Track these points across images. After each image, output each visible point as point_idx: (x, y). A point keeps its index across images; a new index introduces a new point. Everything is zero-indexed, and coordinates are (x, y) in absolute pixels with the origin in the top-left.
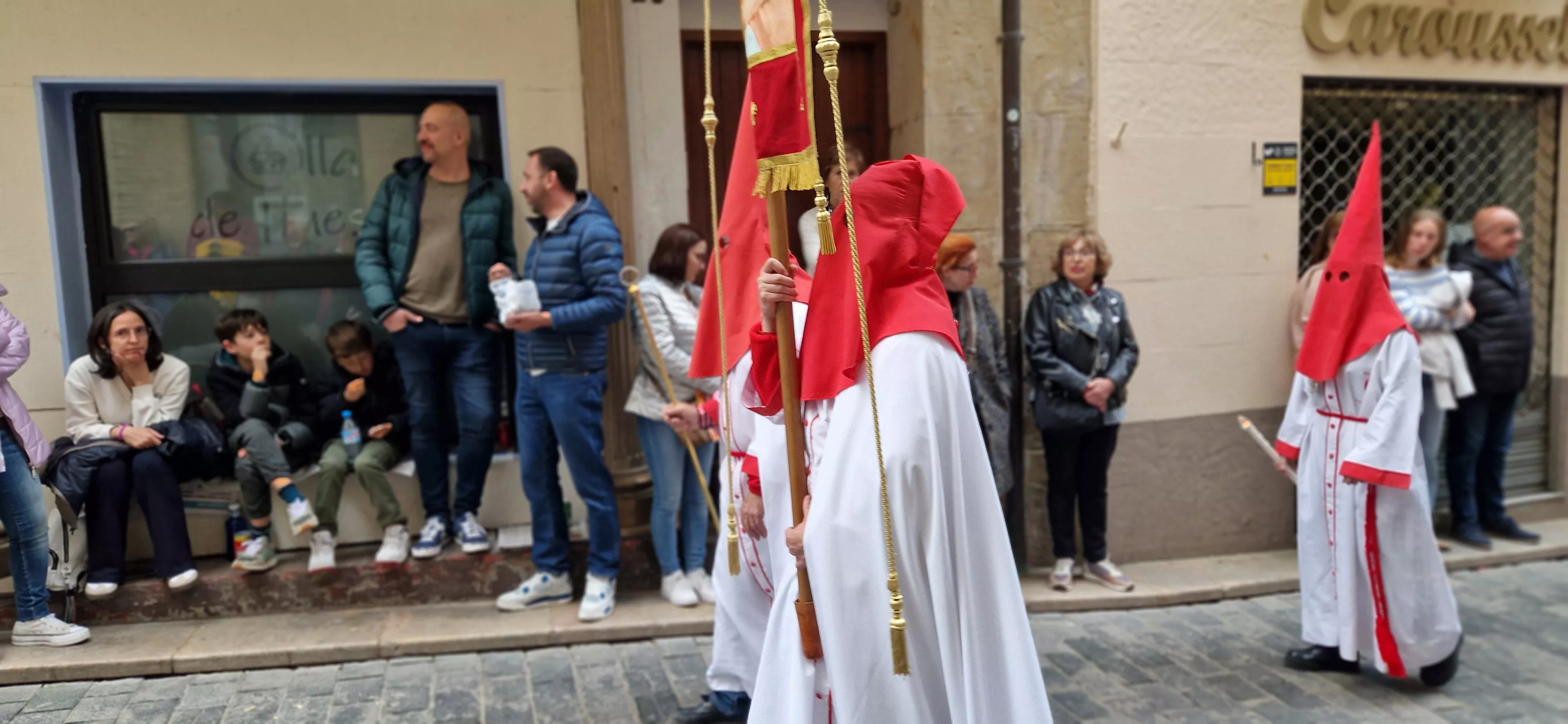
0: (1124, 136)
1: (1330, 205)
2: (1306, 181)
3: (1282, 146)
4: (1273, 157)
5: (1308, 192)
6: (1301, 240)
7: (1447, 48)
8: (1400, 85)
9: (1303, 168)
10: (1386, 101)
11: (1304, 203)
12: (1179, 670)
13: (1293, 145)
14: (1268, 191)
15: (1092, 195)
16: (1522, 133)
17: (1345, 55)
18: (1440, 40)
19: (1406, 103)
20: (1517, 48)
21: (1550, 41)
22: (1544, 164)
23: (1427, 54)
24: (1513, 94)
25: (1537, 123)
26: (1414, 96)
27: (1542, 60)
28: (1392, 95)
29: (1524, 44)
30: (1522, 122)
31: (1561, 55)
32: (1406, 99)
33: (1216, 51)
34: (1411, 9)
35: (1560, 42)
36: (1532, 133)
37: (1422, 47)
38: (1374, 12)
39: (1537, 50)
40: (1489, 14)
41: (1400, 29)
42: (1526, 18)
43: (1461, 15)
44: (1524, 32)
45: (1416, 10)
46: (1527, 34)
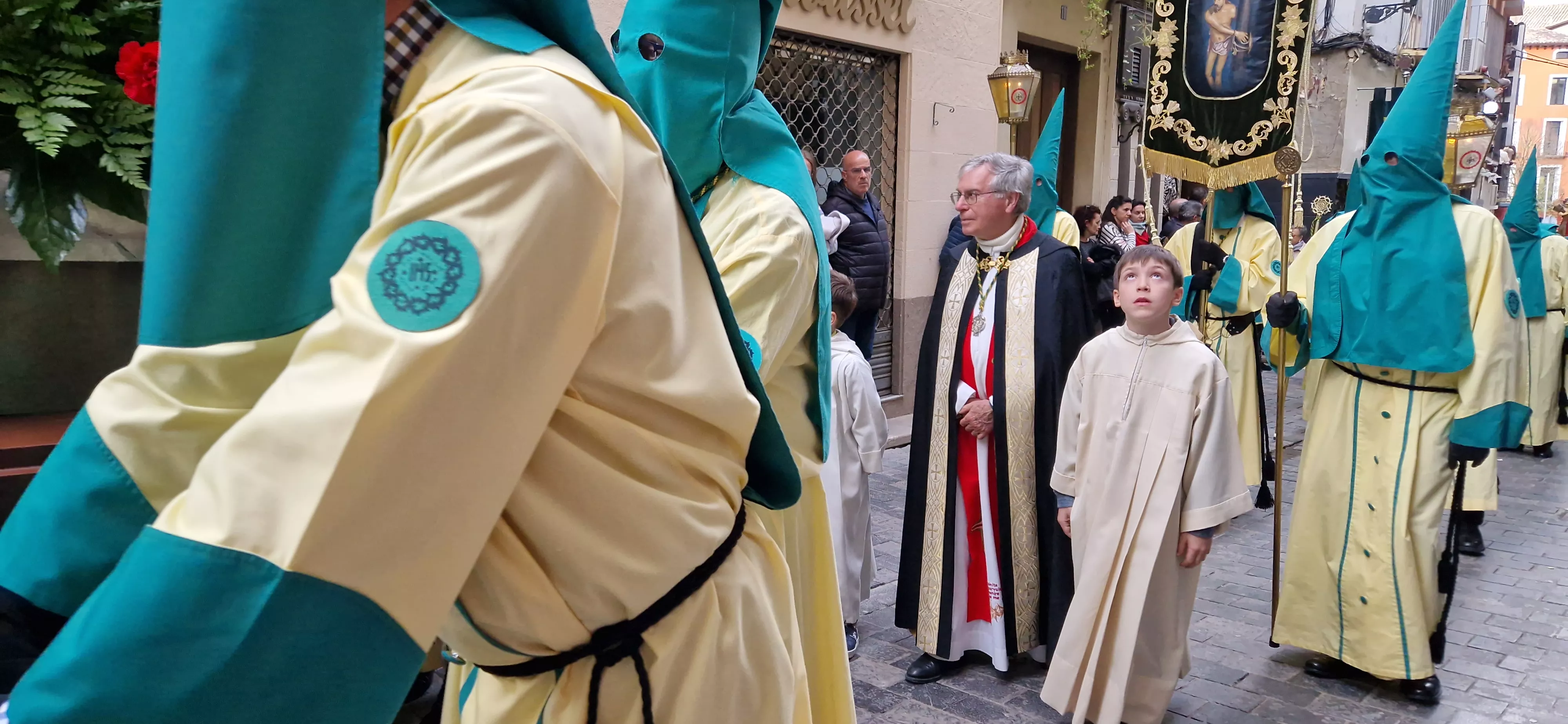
7: (818, 5)
16: (872, 92)
19: (788, 53)
20: (869, 15)
21: (892, 13)
22: (888, 119)
23: (804, 9)
24: (866, 56)
25: (883, 84)
26: (794, 47)
27: (886, 28)
28: (779, 44)
29: (874, 11)
30: (873, 82)
31: (900, 25)
32: (788, 49)
35: (899, 15)
36: (879, 92)
37: (800, 2)
39: (883, 19)
44: (874, 2)
46: (876, 4)
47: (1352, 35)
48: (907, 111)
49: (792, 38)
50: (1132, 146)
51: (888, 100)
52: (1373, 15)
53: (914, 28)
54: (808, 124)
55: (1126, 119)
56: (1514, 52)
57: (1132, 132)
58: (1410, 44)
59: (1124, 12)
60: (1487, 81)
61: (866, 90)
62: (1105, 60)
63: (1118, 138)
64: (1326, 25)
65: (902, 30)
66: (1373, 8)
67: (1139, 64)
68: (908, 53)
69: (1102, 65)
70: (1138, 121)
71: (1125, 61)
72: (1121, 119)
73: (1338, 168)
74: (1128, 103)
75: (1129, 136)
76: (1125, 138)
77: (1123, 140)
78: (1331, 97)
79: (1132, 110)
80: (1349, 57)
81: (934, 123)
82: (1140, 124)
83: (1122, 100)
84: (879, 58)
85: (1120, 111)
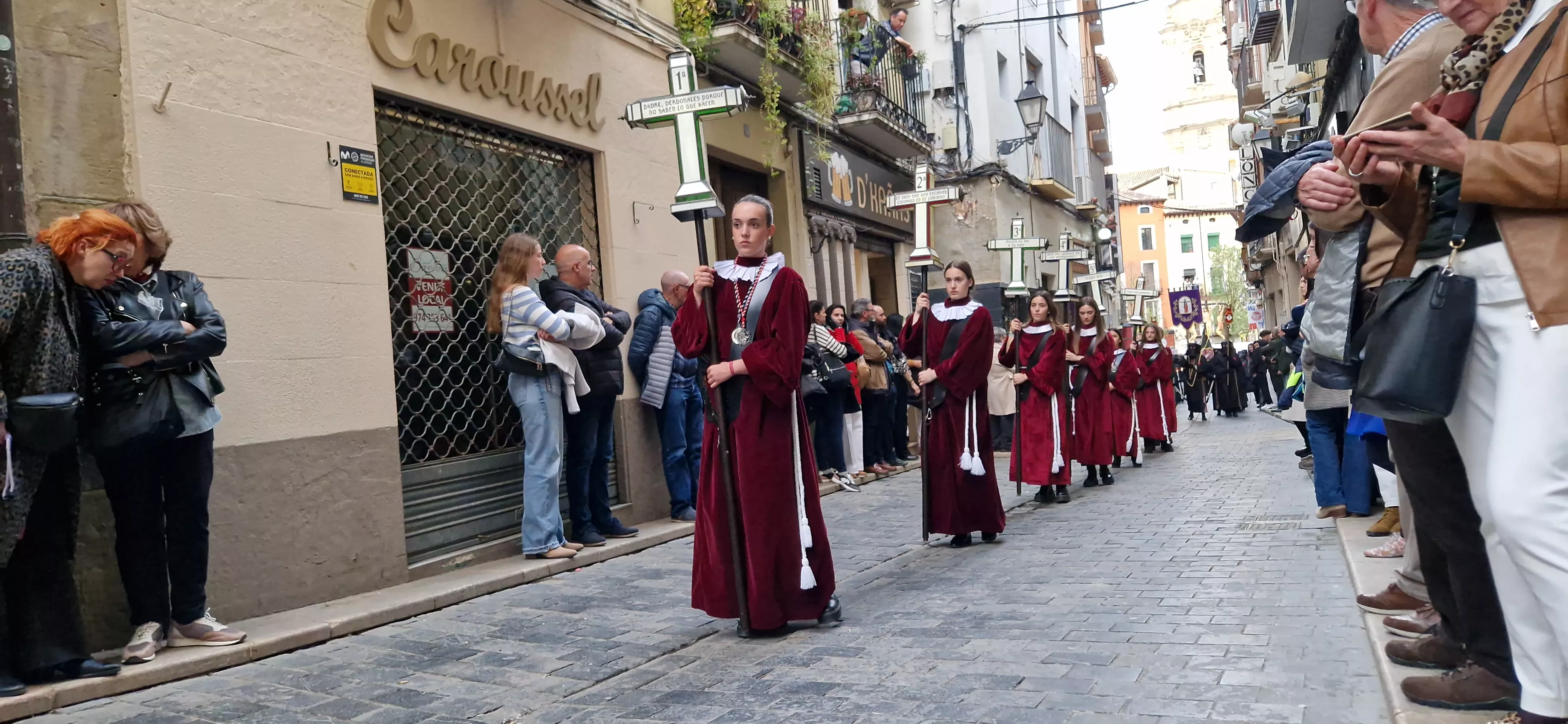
0: (166, 100)
1: (414, 225)
2: (388, 196)
3: (359, 151)
4: (349, 161)
5: (391, 209)
6: (389, 257)
7: (501, 93)
8: (467, 122)
9: (382, 181)
10: (456, 135)
11: (387, 219)
12: (275, 711)
13: (372, 153)
14: (348, 196)
15: (130, 166)
16: (567, 188)
17: (412, 74)
18: (495, 85)
20: (556, 109)
21: (579, 110)
22: (588, 217)
23: (486, 96)
24: (557, 153)
25: (578, 181)
26: (479, 136)
27: (576, 125)
28: (461, 132)
29: (561, 106)
30: (567, 178)
32: (473, 139)
33: (277, 36)
34: (467, 50)
35: (587, 112)
36: (576, 189)
37: (480, 88)
38: (435, 42)
39: (571, 115)
40: (532, 73)
41: (459, 65)
42: (560, 86)
43: (509, 67)
44: (560, 97)
45: (471, 52)
46: (563, 99)
47: (991, 164)
48: (606, 208)
49: (476, 126)
50: (824, 258)
51: (585, 197)
52: (1005, 148)
53: (605, 126)
55: (816, 232)
56: (1112, 196)
57: (822, 242)
58: (1036, 176)
59: (800, 134)
60: (1098, 210)
61: (560, 186)
62: (789, 178)
63: (811, 249)
64: (970, 157)
65: (592, 128)
66: (1004, 142)
67: (819, 179)
68: (600, 152)
69: (787, 182)
70: (827, 234)
71: (807, 172)
72: (811, 232)
73: (999, 278)
74: (815, 217)
75: (820, 247)
76: (817, 249)
77: (815, 251)
78: (983, 218)
79: (820, 223)
80: (992, 183)
81: (635, 221)
82: (829, 236)
83: (810, 214)
84: (571, 156)
85: (810, 224)
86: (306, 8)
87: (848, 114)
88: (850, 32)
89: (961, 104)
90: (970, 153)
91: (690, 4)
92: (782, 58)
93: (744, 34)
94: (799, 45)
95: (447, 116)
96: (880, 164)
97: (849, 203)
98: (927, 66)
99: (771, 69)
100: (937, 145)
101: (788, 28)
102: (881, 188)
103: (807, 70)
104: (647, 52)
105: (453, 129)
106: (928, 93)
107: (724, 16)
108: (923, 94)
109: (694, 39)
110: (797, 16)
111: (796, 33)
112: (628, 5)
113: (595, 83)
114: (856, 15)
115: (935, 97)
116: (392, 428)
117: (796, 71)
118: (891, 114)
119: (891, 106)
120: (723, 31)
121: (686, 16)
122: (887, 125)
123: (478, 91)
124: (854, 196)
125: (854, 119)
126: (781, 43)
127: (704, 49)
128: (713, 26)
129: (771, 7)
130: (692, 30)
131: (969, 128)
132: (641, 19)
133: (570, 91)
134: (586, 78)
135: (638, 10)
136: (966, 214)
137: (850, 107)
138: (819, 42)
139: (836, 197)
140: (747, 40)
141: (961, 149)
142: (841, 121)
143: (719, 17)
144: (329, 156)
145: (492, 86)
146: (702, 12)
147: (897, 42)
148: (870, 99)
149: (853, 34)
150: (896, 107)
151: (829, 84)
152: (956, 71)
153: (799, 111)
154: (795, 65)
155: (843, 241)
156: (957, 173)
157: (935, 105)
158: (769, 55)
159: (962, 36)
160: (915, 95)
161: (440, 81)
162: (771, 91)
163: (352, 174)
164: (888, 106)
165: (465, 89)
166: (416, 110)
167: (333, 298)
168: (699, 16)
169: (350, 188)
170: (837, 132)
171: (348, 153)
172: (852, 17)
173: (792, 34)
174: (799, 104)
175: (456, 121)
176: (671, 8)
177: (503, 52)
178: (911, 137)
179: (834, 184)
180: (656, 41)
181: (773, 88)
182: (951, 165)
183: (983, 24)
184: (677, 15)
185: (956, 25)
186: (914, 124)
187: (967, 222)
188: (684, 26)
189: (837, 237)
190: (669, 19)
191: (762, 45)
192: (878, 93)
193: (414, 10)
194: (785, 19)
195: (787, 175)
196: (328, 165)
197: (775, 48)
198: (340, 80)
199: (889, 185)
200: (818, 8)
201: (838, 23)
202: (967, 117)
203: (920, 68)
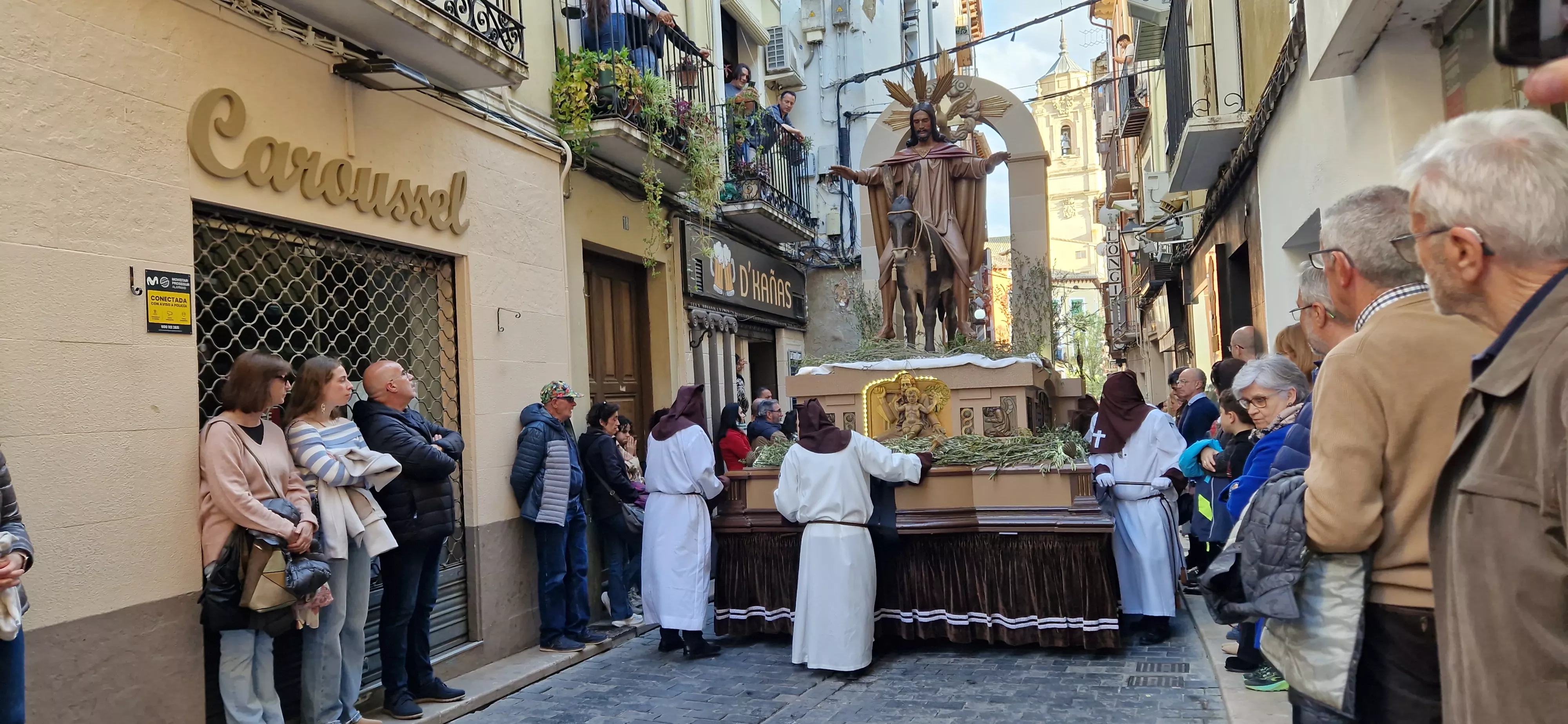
1: (236, 350)
2: (205, 322)
3: (170, 275)
4: (158, 287)
5: (208, 335)
6: (202, 392)
7: (349, 200)
8: (306, 230)
9: (199, 308)
10: (293, 245)
11: (203, 347)
13: (187, 277)
14: (154, 328)
16: (424, 296)
17: (242, 184)
18: (342, 190)
19: (313, 251)
20: (414, 213)
21: (440, 212)
22: (446, 327)
23: (330, 203)
24: (414, 257)
25: (437, 287)
26: (320, 245)
27: (435, 228)
28: (300, 241)
29: (419, 209)
30: (424, 285)
31: (451, 226)
33: (71, 146)
34: (309, 153)
35: (450, 214)
36: (433, 296)
37: (324, 194)
38: (271, 146)
39: (431, 220)
40: (386, 176)
41: (301, 170)
42: (419, 187)
43: (359, 170)
44: (418, 200)
45: (316, 155)
46: (421, 201)
48: (467, 314)
49: (317, 235)
50: (704, 351)
51: (444, 304)
53: (469, 229)
54: (343, 332)
55: (696, 325)
57: (702, 337)
59: (682, 224)
60: (975, 292)
61: (416, 294)
62: (670, 271)
63: (690, 343)
64: (853, 243)
65: (455, 231)
67: (701, 274)
68: (463, 256)
69: (668, 273)
70: (707, 327)
71: (689, 270)
72: (691, 325)
74: (696, 310)
75: (700, 341)
76: (697, 343)
77: (695, 346)
79: (700, 316)
81: (499, 330)
82: (709, 330)
83: (690, 307)
84: (429, 260)
85: (690, 318)
86: (110, 113)
87: (731, 202)
88: (737, 119)
89: (846, 191)
90: (853, 239)
91: (569, 95)
92: (665, 152)
93: (626, 129)
94: (683, 138)
95: (283, 225)
96: (764, 250)
97: (731, 293)
98: (813, 151)
99: (653, 165)
100: (821, 229)
101: (672, 122)
102: (764, 275)
103: (691, 163)
104: (519, 146)
105: (290, 238)
106: (813, 177)
107: (605, 110)
108: (807, 178)
109: (572, 132)
110: (682, 109)
111: (680, 126)
112: (500, 97)
113: (460, 183)
114: (743, 103)
115: (819, 182)
116: (195, 593)
117: (680, 164)
118: (776, 202)
119: (776, 195)
120: (603, 126)
121: (563, 106)
122: (772, 214)
123: (322, 200)
124: (736, 286)
125: (739, 207)
126: (663, 138)
127: (582, 142)
128: (592, 119)
129: (655, 101)
130: (570, 122)
131: (852, 214)
132: (513, 111)
133: (430, 195)
134: (450, 177)
135: (511, 102)
136: (848, 301)
137: (734, 195)
138: (703, 136)
139: (717, 288)
140: (628, 135)
141: (844, 235)
142: (725, 209)
143: (600, 111)
144: (132, 284)
145: (338, 191)
146: (581, 104)
147: (783, 128)
148: (755, 188)
149: (739, 122)
150: (781, 195)
151: (714, 178)
152: (841, 157)
153: (682, 201)
154: (678, 158)
155: (724, 332)
156: (840, 259)
157: (820, 190)
158: (651, 150)
159: (848, 122)
160: (799, 179)
161: (276, 190)
162: (653, 188)
163: (159, 302)
164: (773, 194)
165: (306, 197)
166: (246, 220)
167: (127, 449)
168: (578, 108)
169: (157, 318)
170: (720, 220)
171: (156, 278)
172: (739, 104)
173: (677, 127)
174: (682, 194)
175: (294, 230)
176: (548, 97)
177: (353, 153)
178: (795, 225)
179: (717, 275)
180: (530, 135)
181: (655, 185)
182: (834, 251)
183: (869, 113)
184: (554, 105)
185: (842, 112)
186: (798, 211)
187: (848, 309)
188: (562, 117)
189: (717, 329)
190: (545, 109)
191: (644, 140)
192: (763, 183)
193: (248, 112)
194: (669, 112)
195: (667, 267)
196: (130, 292)
197: (658, 143)
198: (151, 194)
199: (772, 272)
200: (704, 100)
201: (724, 108)
202: (851, 204)
203: (806, 154)
